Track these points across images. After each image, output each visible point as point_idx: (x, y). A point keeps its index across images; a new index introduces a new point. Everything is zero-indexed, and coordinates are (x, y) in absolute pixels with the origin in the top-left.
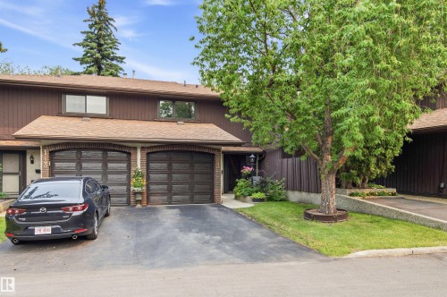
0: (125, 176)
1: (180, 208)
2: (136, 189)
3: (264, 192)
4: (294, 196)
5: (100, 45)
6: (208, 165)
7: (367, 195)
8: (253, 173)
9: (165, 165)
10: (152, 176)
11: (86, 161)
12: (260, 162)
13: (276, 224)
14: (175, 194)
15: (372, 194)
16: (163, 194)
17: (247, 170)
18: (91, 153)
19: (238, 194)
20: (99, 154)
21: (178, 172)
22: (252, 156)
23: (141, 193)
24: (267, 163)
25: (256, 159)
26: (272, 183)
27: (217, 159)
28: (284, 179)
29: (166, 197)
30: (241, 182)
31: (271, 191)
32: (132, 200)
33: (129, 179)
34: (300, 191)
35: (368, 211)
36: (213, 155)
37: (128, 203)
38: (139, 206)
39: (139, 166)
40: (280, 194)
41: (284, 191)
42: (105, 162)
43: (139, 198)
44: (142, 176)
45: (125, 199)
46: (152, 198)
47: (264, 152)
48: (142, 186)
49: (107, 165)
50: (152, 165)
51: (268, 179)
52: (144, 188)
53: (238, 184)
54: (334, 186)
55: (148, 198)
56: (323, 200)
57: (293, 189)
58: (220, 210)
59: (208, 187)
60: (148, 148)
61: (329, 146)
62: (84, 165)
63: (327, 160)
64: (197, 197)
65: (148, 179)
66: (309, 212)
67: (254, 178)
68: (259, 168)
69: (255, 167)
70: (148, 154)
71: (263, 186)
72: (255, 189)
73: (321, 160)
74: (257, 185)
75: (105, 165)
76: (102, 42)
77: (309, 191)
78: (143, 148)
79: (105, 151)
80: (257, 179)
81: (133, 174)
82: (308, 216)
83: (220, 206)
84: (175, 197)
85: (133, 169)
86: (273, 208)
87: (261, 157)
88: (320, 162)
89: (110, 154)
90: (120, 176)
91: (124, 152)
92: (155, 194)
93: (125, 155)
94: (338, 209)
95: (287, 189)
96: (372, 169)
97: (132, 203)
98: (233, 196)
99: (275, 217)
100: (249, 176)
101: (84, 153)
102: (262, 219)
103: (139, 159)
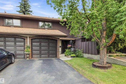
0: (23, 48)
1: (43, 60)
2: (26, 53)
3: (75, 54)
4: (86, 55)
5: (25, 7)
6: (55, 44)
7: (116, 56)
8: (71, 47)
9: (38, 44)
10: (33, 48)
11: (7, 42)
12: (74, 43)
13: (81, 70)
14: (42, 54)
15: (117, 56)
16: (38, 54)
17: (69, 46)
18: (9, 39)
19: (66, 54)
20: (13, 39)
21: (44, 46)
22: (71, 41)
23: (29, 54)
24: (76, 44)
25: (72, 42)
26: (78, 51)
27: (58, 42)
28: (82, 49)
29: (39, 56)
30: (67, 50)
31: (78, 54)
32: (26, 57)
33: (24, 49)
34: (88, 54)
35: (119, 63)
36: (57, 40)
37: (24, 58)
38: (28, 59)
39: (28, 44)
40: (81, 55)
41: (82, 54)
42: (15, 42)
43: (28, 56)
44: (29, 48)
45: (23, 56)
46: (34, 56)
47: (75, 40)
48: (29, 51)
49: (16, 44)
50: (33, 44)
51: (77, 49)
52: (31, 52)
53: (66, 51)
54: (106, 53)
55: (32, 56)
56: (101, 59)
57: (86, 53)
58: (58, 61)
59: (55, 52)
60: (32, 37)
61: (104, 35)
62: (7, 43)
63: (103, 42)
64: (51, 56)
65: (32, 49)
66: (94, 64)
67: (72, 49)
68: (74, 45)
69: (72, 45)
70: (32, 39)
71: (75, 52)
72: (72, 53)
73: (101, 41)
74: (73, 51)
75: (15, 44)
76: (25, 6)
77: (92, 54)
78: (30, 37)
79: (15, 38)
80: (73, 49)
81: (26, 47)
82: (94, 66)
83: (59, 59)
84: (42, 56)
85: (26, 45)
86: (79, 61)
87: (74, 42)
88: (100, 43)
89: (17, 39)
90: (21, 48)
91: (23, 39)
92: (35, 54)
93: (23, 40)
94: (107, 63)
95: (83, 53)
96: (119, 46)
97: (26, 58)
98: (64, 55)
99: (80, 66)
100: (70, 48)
101: (7, 39)
102: (74, 66)
103: (28, 41)
